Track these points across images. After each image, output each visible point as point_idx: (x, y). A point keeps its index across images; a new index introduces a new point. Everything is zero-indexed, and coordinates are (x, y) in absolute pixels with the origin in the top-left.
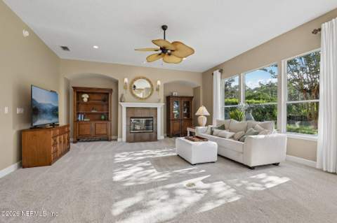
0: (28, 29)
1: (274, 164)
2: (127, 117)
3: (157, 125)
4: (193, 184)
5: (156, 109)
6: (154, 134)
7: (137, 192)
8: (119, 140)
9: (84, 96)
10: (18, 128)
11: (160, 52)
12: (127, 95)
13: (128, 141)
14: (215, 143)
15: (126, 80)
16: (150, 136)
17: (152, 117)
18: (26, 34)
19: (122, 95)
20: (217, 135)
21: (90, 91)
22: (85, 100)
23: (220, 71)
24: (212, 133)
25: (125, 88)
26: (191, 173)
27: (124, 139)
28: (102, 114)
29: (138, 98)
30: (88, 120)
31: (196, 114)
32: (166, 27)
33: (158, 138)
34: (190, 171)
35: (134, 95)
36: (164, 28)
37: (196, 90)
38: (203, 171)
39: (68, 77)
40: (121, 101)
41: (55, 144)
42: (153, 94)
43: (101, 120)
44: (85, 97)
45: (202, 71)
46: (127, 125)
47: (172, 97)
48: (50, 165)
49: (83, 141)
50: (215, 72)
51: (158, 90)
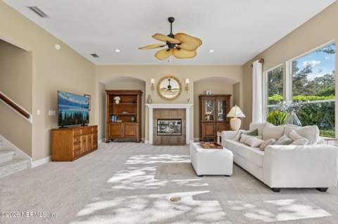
0: (60, 43)
1: (319, 189)
2: (154, 119)
3: (185, 127)
4: (180, 199)
5: (185, 110)
6: (182, 137)
7: (116, 196)
8: (146, 141)
9: (116, 98)
10: (50, 127)
11: (167, 47)
12: (155, 96)
13: (155, 144)
14: (231, 152)
15: (153, 81)
16: (178, 139)
17: (181, 119)
18: (58, 47)
19: (149, 96)
20: (243, 143)
21: (121, 94)
22: (117, 102)
23: (260, 62)
24: (239, 140)
25: (152, 88)
26: (191, 185)
27: (151, 141)
28: (131, 116)
29: (165, 98)
30: (121, 121)
31: (228, 116)
32: (173, 19)
33: (187, 143)
34: (190, 182)
35: (161, 96)
36: (171, 20)
37: (236, 86)
38: (206, 184)
39: (103, 81)
40: (148, 103)
41: (77, 143)
42: (182, 94)
43: (131, 121)
44: (117, 100)
45: (243, 63)
46: (154, 127)
47: (205, 96)
48: (72, 161)
49: (117, 142)
50: (254, 63)
51: (187, 89)
